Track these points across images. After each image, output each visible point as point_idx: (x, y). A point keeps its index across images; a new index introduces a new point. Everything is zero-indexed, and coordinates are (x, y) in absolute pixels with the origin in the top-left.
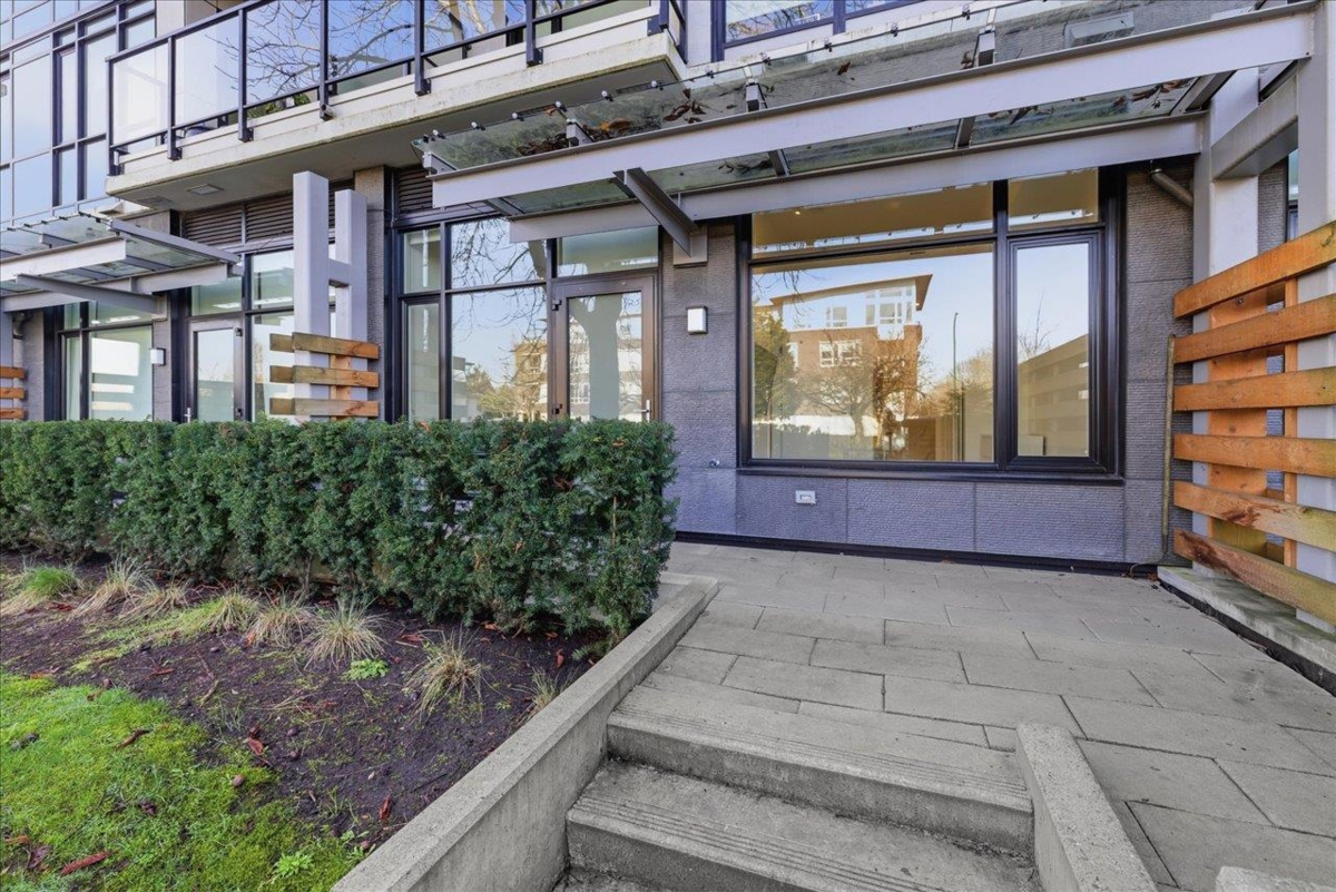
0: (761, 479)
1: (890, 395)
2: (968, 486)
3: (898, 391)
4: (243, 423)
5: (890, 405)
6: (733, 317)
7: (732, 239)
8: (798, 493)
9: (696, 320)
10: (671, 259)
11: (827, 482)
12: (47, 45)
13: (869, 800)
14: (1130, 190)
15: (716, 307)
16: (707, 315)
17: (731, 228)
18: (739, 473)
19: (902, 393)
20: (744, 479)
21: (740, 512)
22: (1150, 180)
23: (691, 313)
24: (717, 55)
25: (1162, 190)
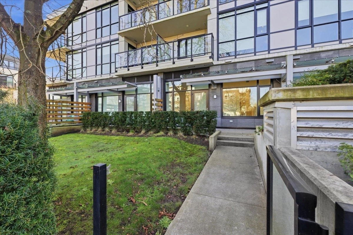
0: (225, 119)
1: (243, 107)
2: (254, 119)
3: (245, 105)
4: (136, 111)
5: (243, 109)
6: (220, 96)
7: (220, 86)
8: (230, 121)
9: (215, 97)
10: (211, 88)
11: (234, 119)
12: (94, 47)
13: (241, 140)
14: (274, 81)
15: (218, 95)
16: (217, 96)
17: (220, 84)
18: (221, 118)
19: (246, 106)
20: (222, 119)
21: (222, 123)
22: (276, 80)
23: (214, 96)
24: (218, 60)
25: (277, 81)
